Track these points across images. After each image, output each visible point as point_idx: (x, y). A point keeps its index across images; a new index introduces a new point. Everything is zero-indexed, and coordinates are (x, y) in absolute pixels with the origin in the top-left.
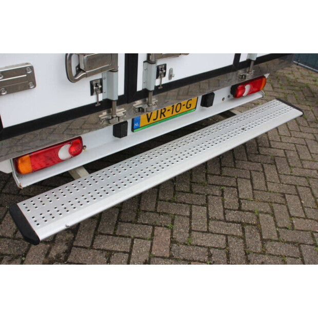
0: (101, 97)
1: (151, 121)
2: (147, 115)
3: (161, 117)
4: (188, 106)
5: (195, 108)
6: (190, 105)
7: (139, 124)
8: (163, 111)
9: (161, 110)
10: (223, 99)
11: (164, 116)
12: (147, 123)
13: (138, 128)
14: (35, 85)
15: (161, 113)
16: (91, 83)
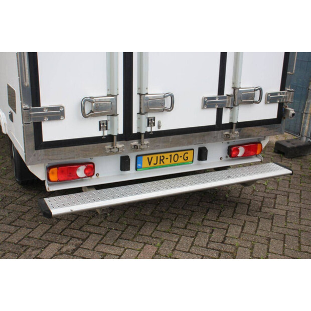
0: (106, 133)
1: (152, 165)
2: (148, 158)
3: (160, 163)
4: (186, 159)
5: (193, 161)
6: (187, 157)
7: (141, 164)
8: (162, 158)
9: (160, 157)
10: (221, 158)
11: (164, 163)
12: (148, 166)
13: (141, 168)
14: (64, 117)
15: (161, 160)
16: (100, 122)
